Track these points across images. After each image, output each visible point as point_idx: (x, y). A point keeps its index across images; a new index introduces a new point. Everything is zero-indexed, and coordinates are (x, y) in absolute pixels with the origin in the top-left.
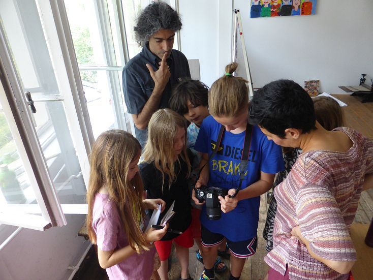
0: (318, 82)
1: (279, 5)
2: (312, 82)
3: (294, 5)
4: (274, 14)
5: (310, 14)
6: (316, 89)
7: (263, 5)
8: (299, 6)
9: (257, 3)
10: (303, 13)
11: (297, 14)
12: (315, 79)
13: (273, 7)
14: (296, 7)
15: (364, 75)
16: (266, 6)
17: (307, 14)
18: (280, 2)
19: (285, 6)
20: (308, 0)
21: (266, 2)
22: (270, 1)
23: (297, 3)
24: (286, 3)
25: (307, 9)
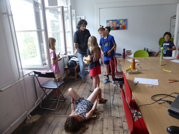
0: (130, 51)
1: (115, 27)
2: (128, 51)
3: (120, 27)
4: (114, 29)
5: (125, 29)
6: (130, 53)
7: (110, 27)
9: (108, 26)
10: (123, 29)
11: (121, 29)
13: (114, 27)
14: (121, 27)
15: (145, 48)
16: (111, 27)
20: (124, 25)
21: (111, 26)
22: (112, 25)
23: (121, 26)
24: (118, 26)
25: (124, 28)
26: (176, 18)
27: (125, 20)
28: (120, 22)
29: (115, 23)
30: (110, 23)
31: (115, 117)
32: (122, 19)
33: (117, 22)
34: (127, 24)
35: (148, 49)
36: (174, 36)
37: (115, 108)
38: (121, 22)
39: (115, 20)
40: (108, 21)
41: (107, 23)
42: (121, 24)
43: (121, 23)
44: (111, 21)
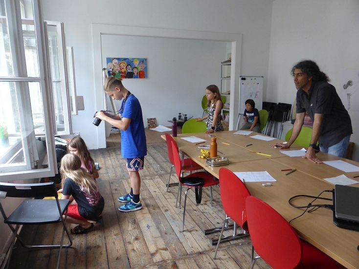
0: (155, 118)
1: (125, 72)
2: (151, 119)
4: (122, 77)
5: (144, 78)
6: (154, 123)
7: (115, 71)
8: (137, 73)
9: (111, 70)
10: (140, 77)
11: (136, 77)
12: (153, 117)
13: (122, 73)
14: (136, 74)
15: (180, 114)
16: (117, 72)
17: (142, 78)
18: (126, 70)
19: (128, 73)
20: (142, 70)
21: (117, 69)
22: (119, 69)
23: (135, 71)
24: (129, 71)
25: (142, 75)
26: (230, 65)
27: (143, 61)
28: (133, 64)
29: (123, 65)
30: (115, 64)
31: (195, 253)
32: (138, 59)
33: (129, 62)
34: (146, 68)
35: (186, 115)
36: (229, 94)
37: (184, 236)
38: (136, 63)
39: (125, 59)
40: (109, 60)
41: (107, 64)
42: (136, 68)
43: (136, 66)
44: (116, 61)
